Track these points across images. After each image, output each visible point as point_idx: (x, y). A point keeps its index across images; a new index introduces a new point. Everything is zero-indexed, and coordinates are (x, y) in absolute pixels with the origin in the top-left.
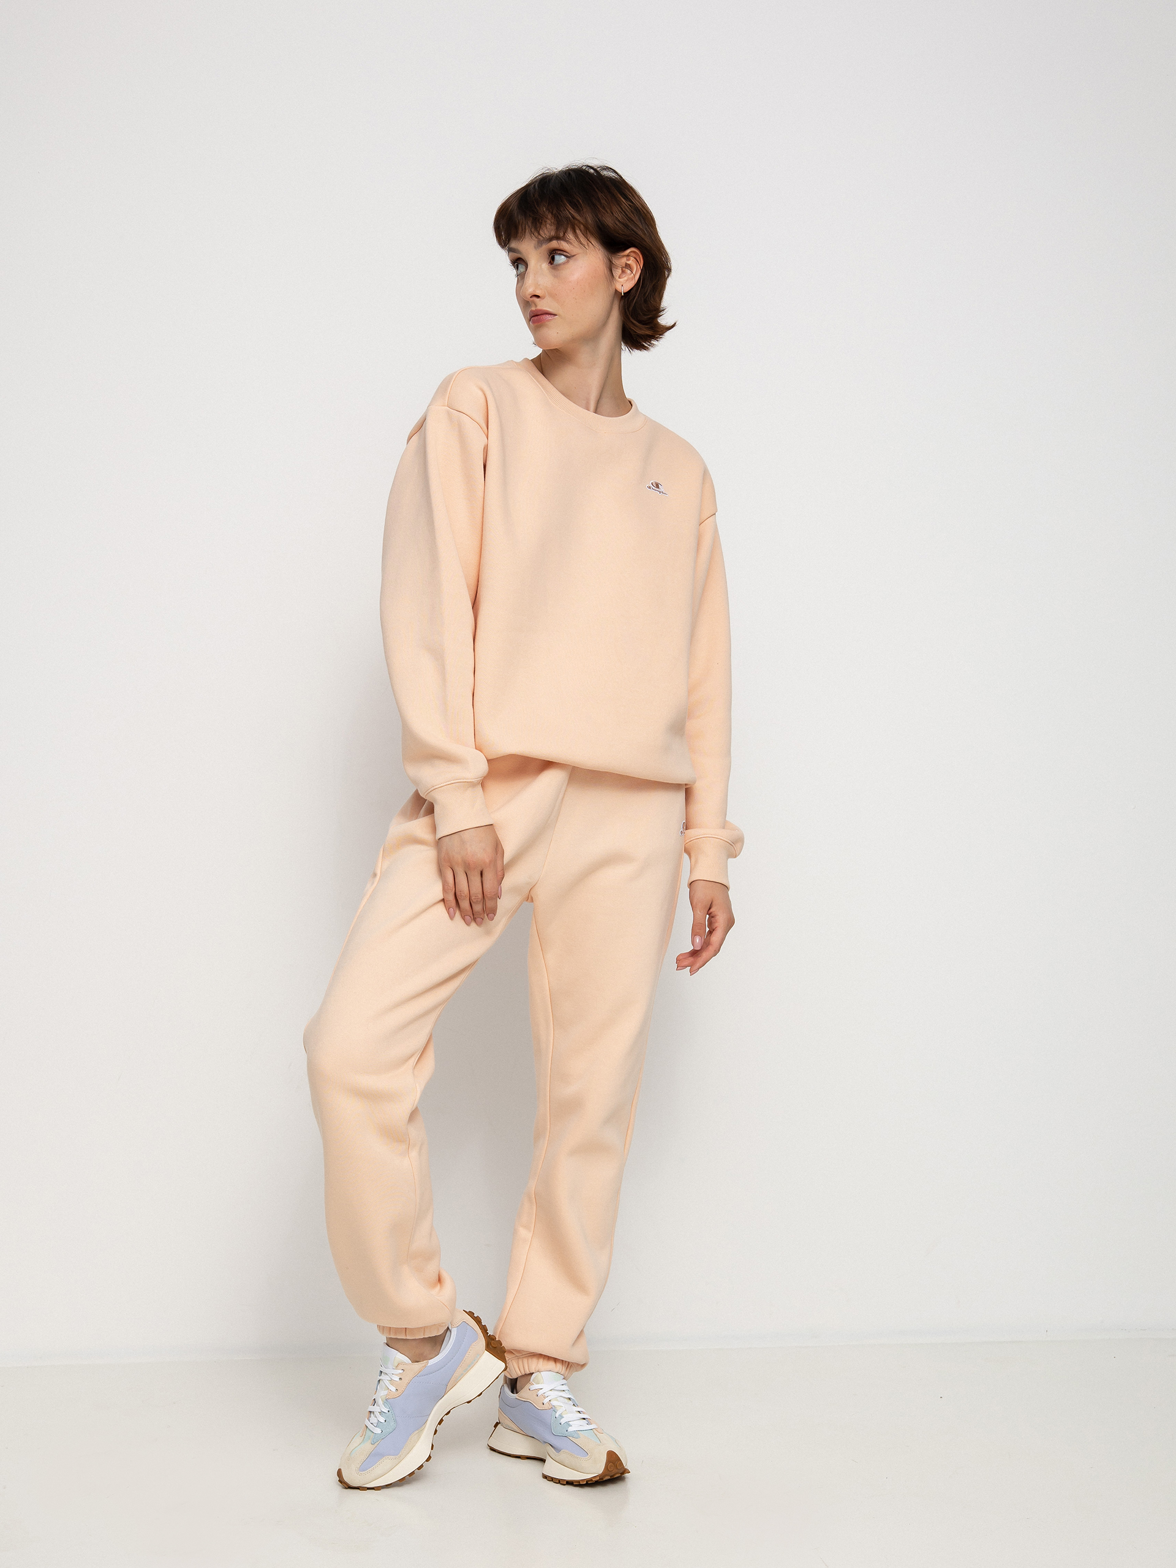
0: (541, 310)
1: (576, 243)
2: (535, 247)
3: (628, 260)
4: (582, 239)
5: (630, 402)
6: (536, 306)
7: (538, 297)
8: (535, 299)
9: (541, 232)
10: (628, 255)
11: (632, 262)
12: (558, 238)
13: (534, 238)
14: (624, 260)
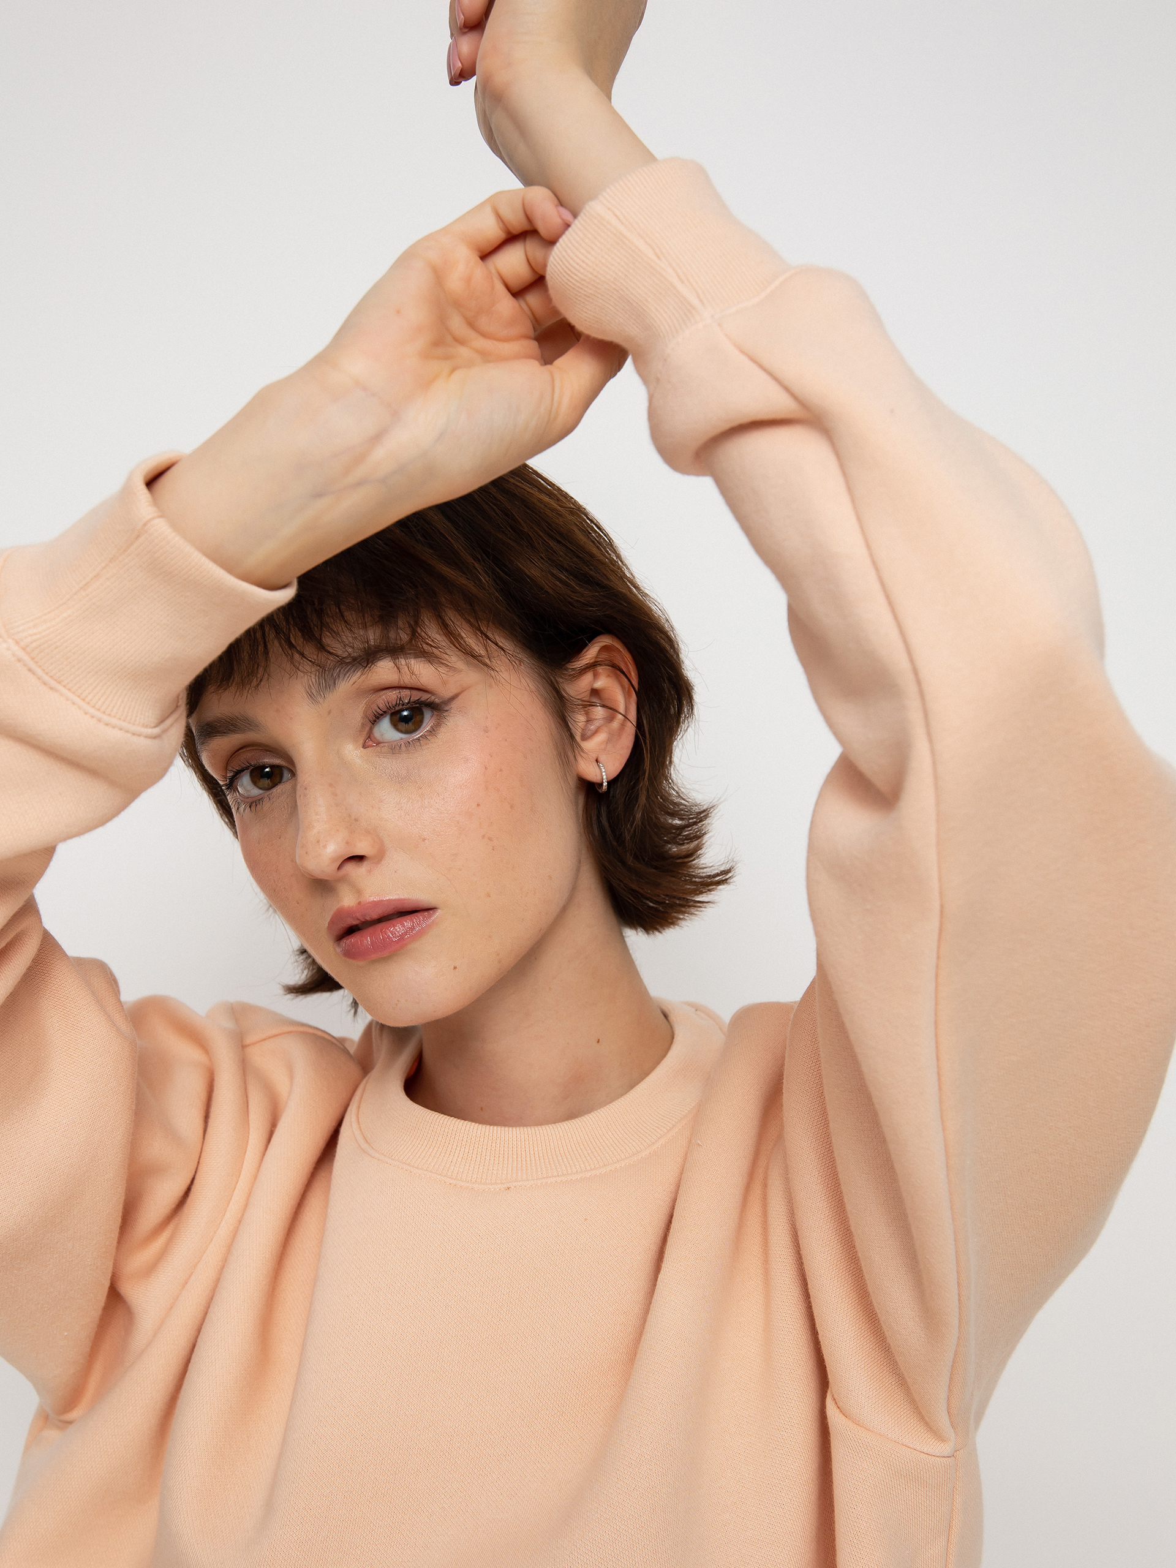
0: (376, 904)
1: (455, 659)
2: (311, 696)
3: (596, 676)
4: (471, 641)
5: (666, 1016)
6: (359, 892)
7: (360, 858)
8: (351, 869)
9: (328, 640)
10: (592, 666)
11: (604, 681)
12: (395, 651)
13: (307, 666)
14: (586, 682)
